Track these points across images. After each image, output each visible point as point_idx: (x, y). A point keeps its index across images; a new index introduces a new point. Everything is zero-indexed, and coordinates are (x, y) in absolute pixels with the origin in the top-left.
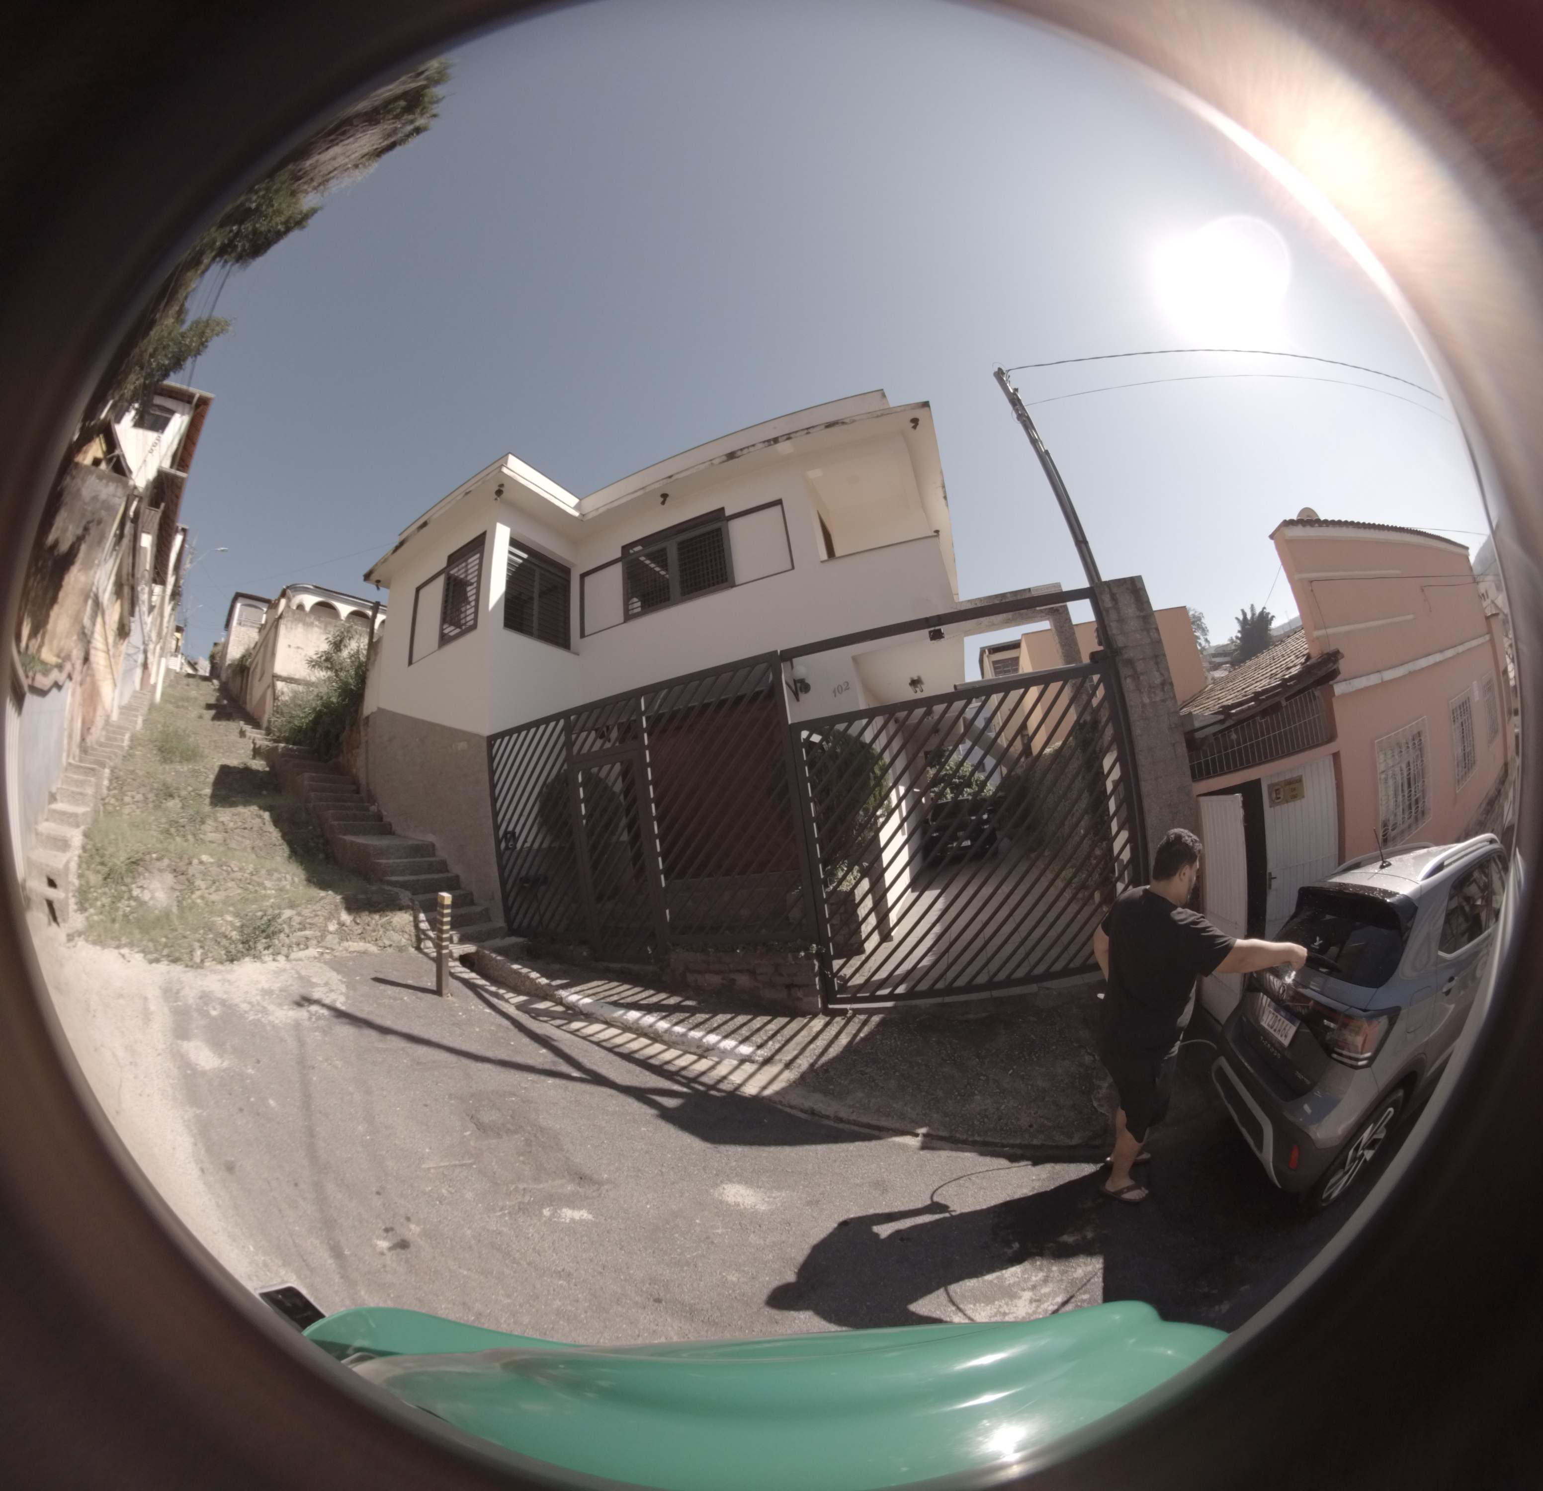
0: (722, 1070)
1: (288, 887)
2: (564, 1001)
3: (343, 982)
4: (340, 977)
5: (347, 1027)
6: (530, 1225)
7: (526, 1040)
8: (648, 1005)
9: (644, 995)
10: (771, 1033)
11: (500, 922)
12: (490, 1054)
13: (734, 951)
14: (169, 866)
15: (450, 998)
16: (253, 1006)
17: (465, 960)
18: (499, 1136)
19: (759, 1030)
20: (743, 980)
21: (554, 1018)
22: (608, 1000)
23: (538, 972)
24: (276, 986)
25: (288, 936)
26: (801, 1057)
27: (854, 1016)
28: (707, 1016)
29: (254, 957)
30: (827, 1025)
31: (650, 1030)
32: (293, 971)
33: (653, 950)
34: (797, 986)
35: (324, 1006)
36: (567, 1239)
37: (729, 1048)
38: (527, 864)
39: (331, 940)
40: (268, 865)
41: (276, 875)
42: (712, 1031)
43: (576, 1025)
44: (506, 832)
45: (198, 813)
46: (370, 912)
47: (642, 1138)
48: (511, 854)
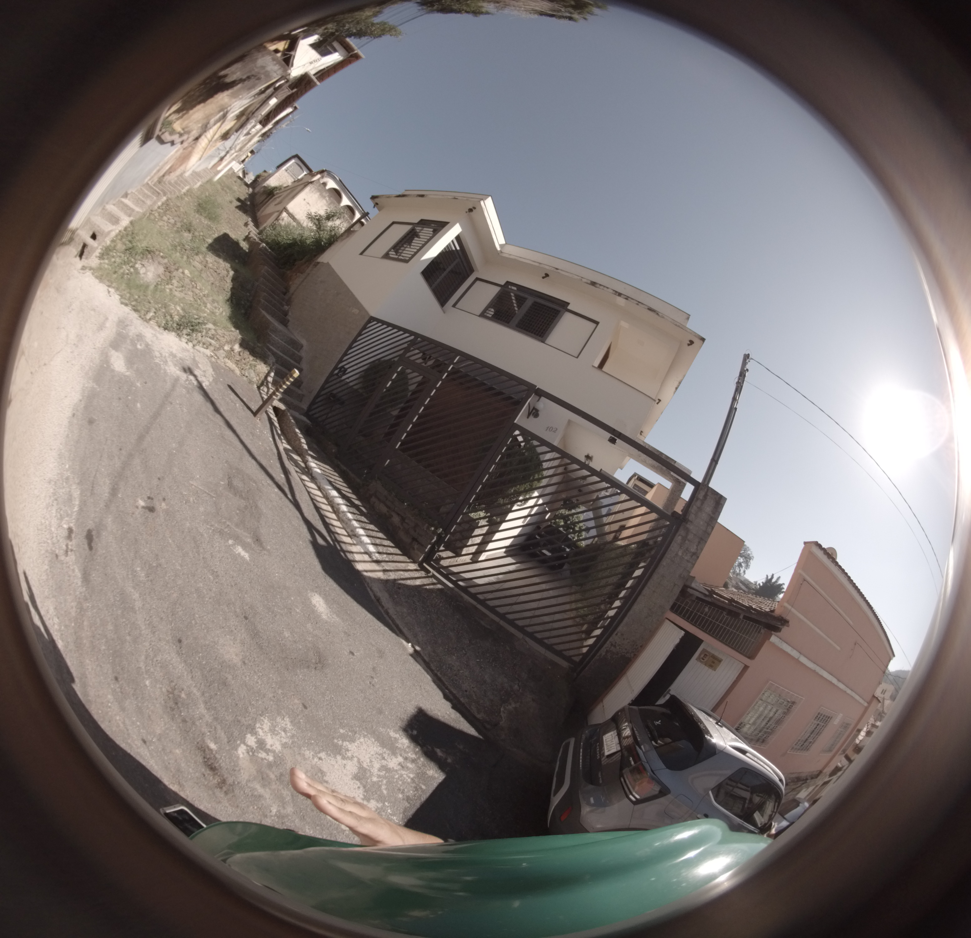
0: (354, 549)
1: (217, 314)
2: (307, 463)
3: (213, 376)
4: (213, 373)
5: (201, 397)
6: (218, 542)
7: (278, 465)
8: (345, 495)
9: (346, 489)
10: (389, 552)
11: (305, 406)
12: (258, 458)
13: (403, 502)
14: (166, 264)
15: (258, 421)
16: (161, 356)
17: (276, 409)
18: (235, 495)
19: (384, 546)
20: (396, 519)
21: (297, 467)
22: (328, 478)
23: (306, 441)
24: (179, 355)
25: (202, 337)
26: (393, 573)
27: (432, 577)
28: (367, 521)
29: (178, 335)
30: (416, 570)
31: (337, 506)
32: (192, 355)
33: (367, 474)
34: (418, 542)
35: (197, 380)
36: (230, 560)
37: (365, 542)
38: (339, 389)
39: (221, 353)
40: (215, 297)
41: (216, 304)
42: (364, 528)
43: (304, 477)
44: (343, 367)
45: (198, 248)
46: (250, 354)
47: (297, 545)
48: (336, 379)
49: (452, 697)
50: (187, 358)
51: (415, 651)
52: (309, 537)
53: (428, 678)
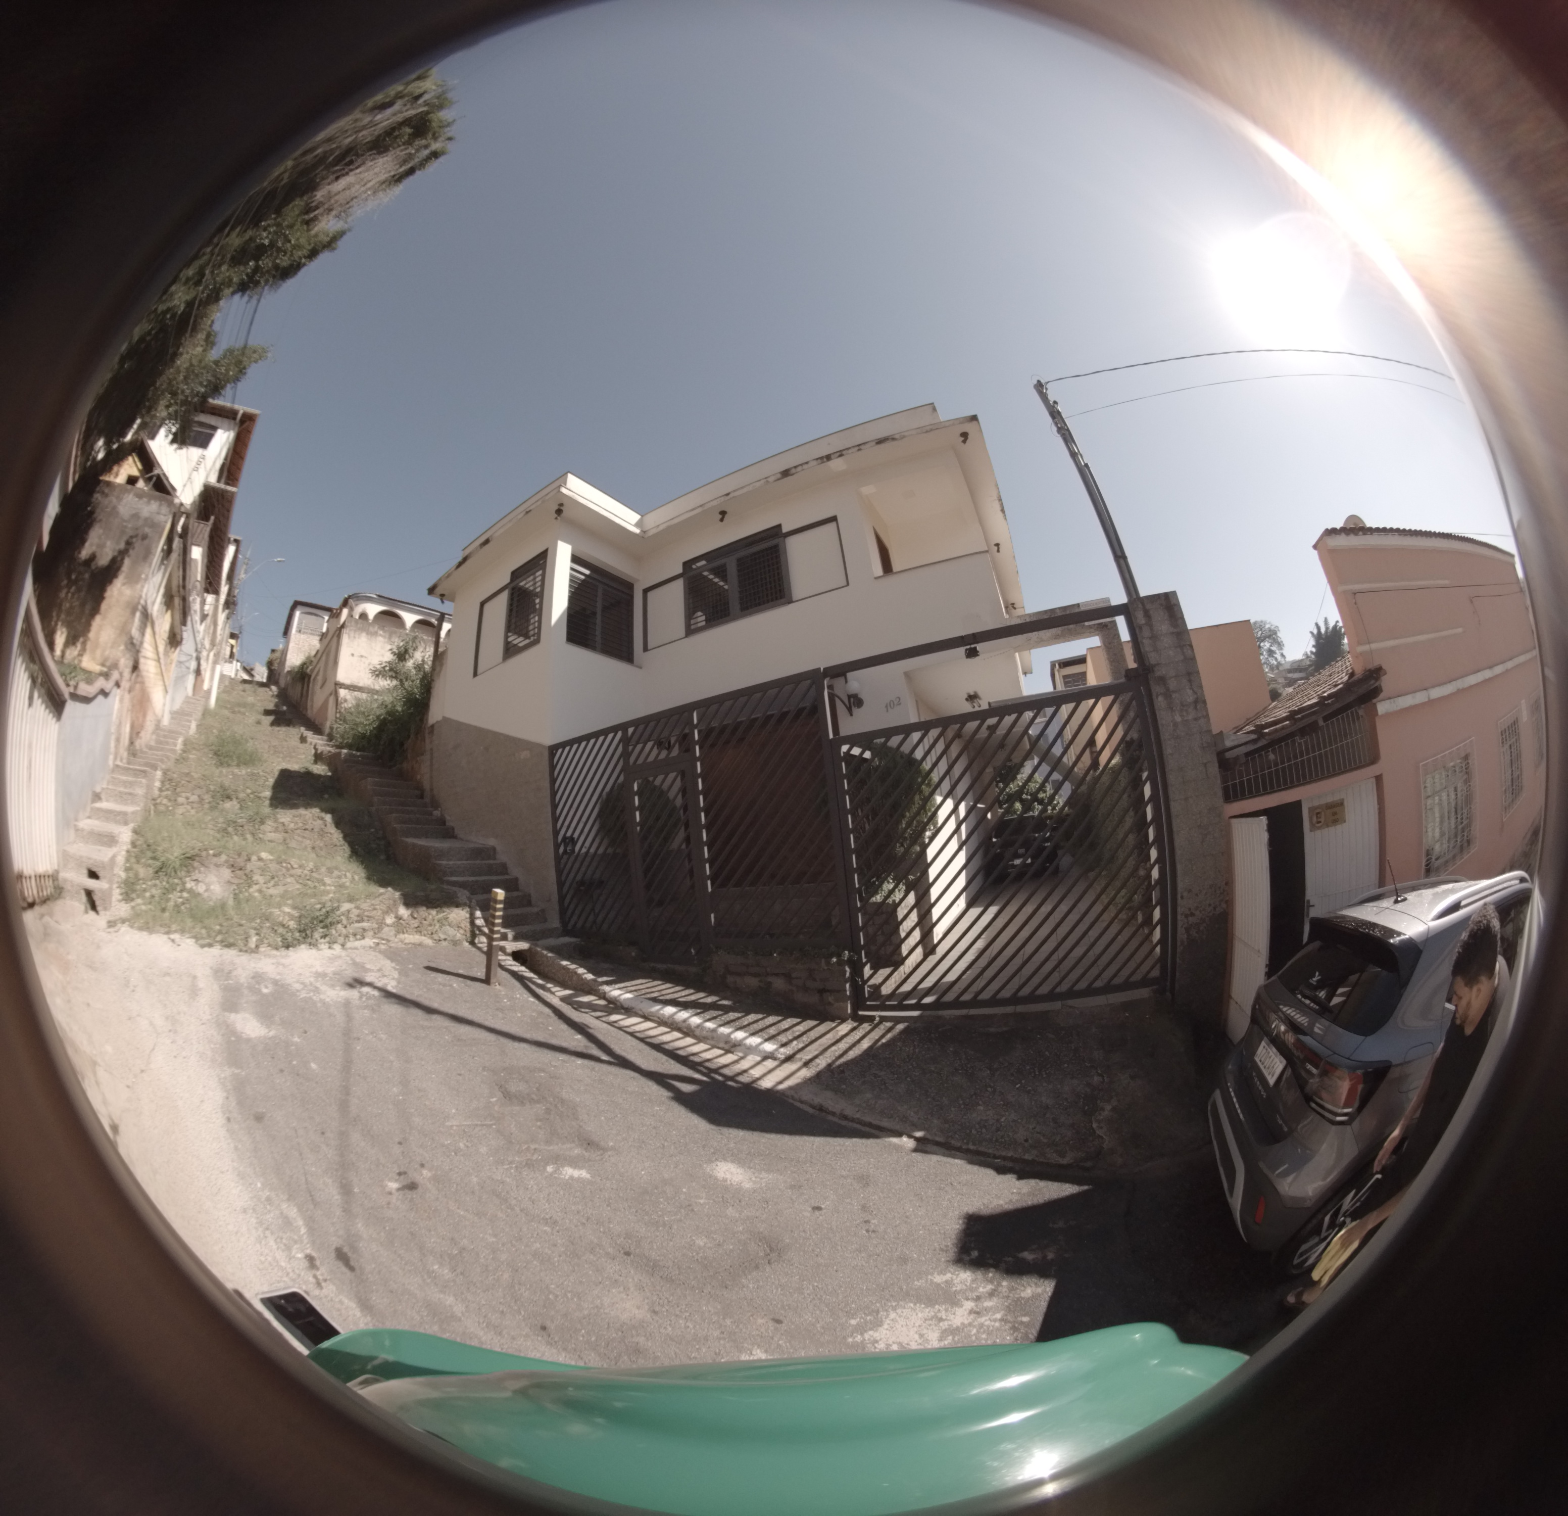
0: (744, 1065)
1: (348, 884)
2: (607, 996)
3: (395, 969)
4: (393, 965)
5: (396, 1006)
6: (532, 1177)
7: (564, 1027)
8: (686, 1002)
9: (684, 993)
10: (798, 1033)
11: (555, 923)
12: (528, 1036)
13: (771, 955)
14: (226, 862)
15: (498, 987)
16: (305, 986)
17: (517, 956)
18: (522, 1104)
19: (786, 1030)
20: (779, 984)
21: (595, 1010)
22: (648, 996)
23: (585, 968)
24: (330, 970)
25: (345, 927)
26: (821, 1057)
27: (880, 1022)
28: (740, 1015)
29: (310, 944)
30: (853, 1030)
31: (684, 1025)
32: (348, 958)
33: (697, 953)
34: (828, 991)
35: (375, 988)
36: (562, 1192)
37: (754, 1045)
38: (583, 869)
39: (388, 932)
40: (329, 863)
41: (336, 873)
42: (741, 1028)
43: (613, 1018)
44: (564, 838)
45: (257, 813)
46: (428, 908)
47: (653, 1116)
48: (568, 859)
49: (1009, 1164)
50: (344, 967)
51: (917, 1140)
52: (665, 1093)
53: (958, 1164)
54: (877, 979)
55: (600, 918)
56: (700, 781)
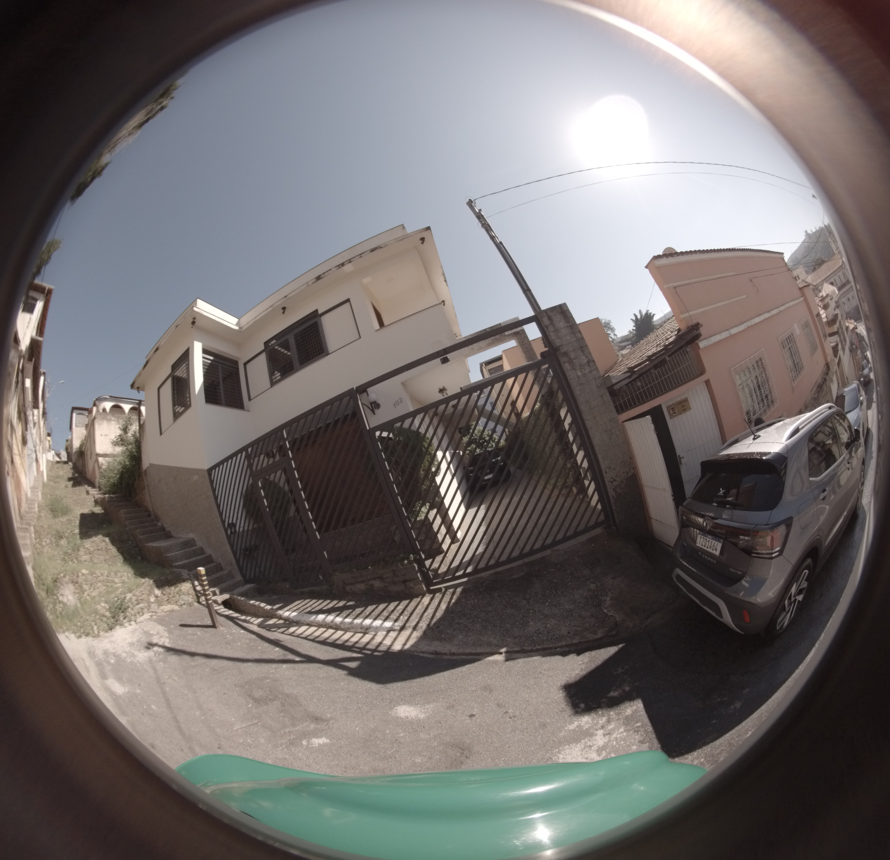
0: (378, 639)
1: (126, 580)
2: (282, 617)
3: (165, 631)
4: (163, 628)
6: (299, 752)
7: (266, 645)
8: (328, 609)
9: (324, 604)
10: (401, 611)
11: (238, 577)
12: (249, 657)
13: (367, 568)
14: (69, 580)
15: (221, 628)
16: (128, 654)
17: (225, 604)
18: (266, 703)
19: (393, 611)
20: (377, 584)
21: (279, 628)
22: (306, 611)
23: (264, 603)
24: (135, 640)
25: (132, 609)
26: (421, 622)
27: (446, 591)
28: (362, 609)
29: (120, 625)
30: (432, 599)
31: (333, 624)
32: (141, 629)
33: (323, 577)
34: (408, 581)
36: (320, 756)
37: (378, 625)
38: (244, 541)
39: (154, 607)
42: (366, 617)
43: (292, 630)
44: (229, 524)
45: (75, 545)
46: (169, 586)
47: (343, 689)
48: (234, 537)
50: (140, 637)
51: (505, 654)
52: (342, 672)
54: (435, 565)
55: (262, 569)
56: (296, 472)
